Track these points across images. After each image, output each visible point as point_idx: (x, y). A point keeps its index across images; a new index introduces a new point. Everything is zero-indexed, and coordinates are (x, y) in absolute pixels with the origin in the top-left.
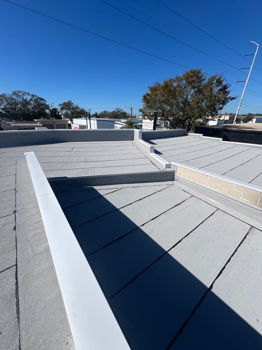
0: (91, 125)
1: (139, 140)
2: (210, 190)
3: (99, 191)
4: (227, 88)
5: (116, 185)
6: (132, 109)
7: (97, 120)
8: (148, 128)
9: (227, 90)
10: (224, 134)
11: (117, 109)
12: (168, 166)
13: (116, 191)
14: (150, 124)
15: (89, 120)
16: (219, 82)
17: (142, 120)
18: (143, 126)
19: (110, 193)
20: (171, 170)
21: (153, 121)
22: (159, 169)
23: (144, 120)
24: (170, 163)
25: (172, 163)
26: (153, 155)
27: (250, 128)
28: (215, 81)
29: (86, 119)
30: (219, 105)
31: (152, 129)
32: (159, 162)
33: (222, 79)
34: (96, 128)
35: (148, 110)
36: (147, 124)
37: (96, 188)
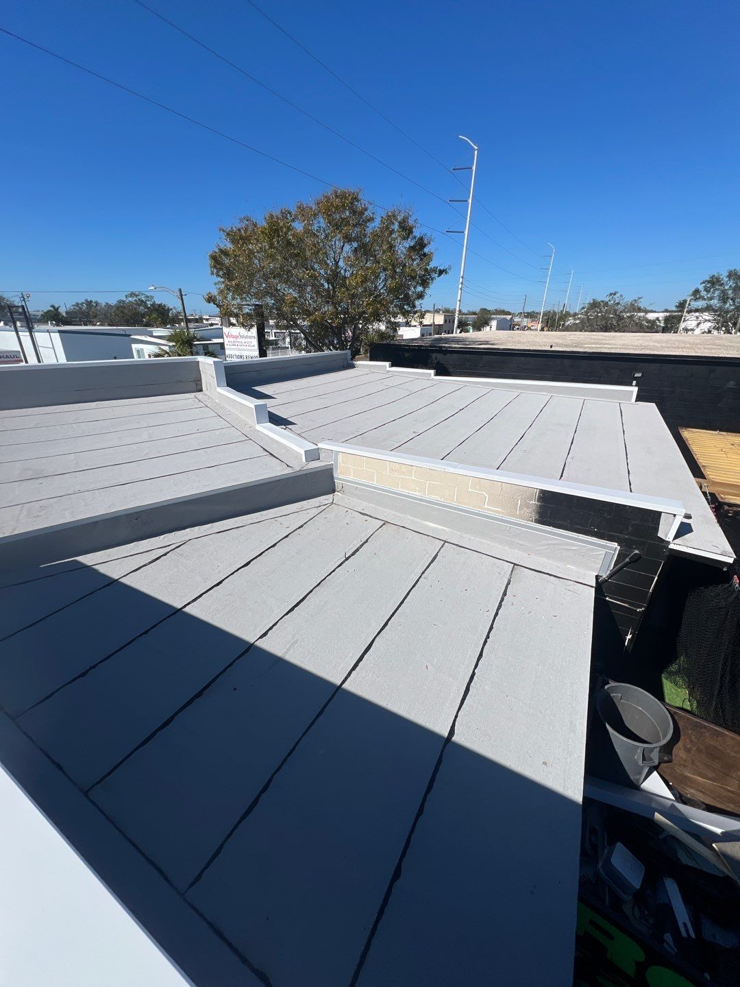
0: (41, 350)
1: (219, 390)
2: (421, 500)
3: (102, 569)
4: (425, 245)
5: (162, 537)
6: (181, 295)
7: (60, 332)
8: (245, 353)
9: (426, 250)
10: (436, 358)
11: (132, 295)
12: (313, 455)
13: (165, 555)
14: (249, 340)
15: (28, 334)
16: (407, 230)
17: (222, 329)
18: (229, 347)
19: (145, 565)
20: (323, 464)
21: (254, 331)
22: (288, 466)
23: (226, 330)
24: (315, 447)
25: (320, 445)
26: (268, 429)
27: (487, 343)
28: (396, 227)
29: (13, 328)
30: (415, 287)
31: (257, 353)
32: (285, 447)
33: (411, 222)
34: (63, 360)
35: (233, 299)
36: (238, 340)
37: (87, 559)
